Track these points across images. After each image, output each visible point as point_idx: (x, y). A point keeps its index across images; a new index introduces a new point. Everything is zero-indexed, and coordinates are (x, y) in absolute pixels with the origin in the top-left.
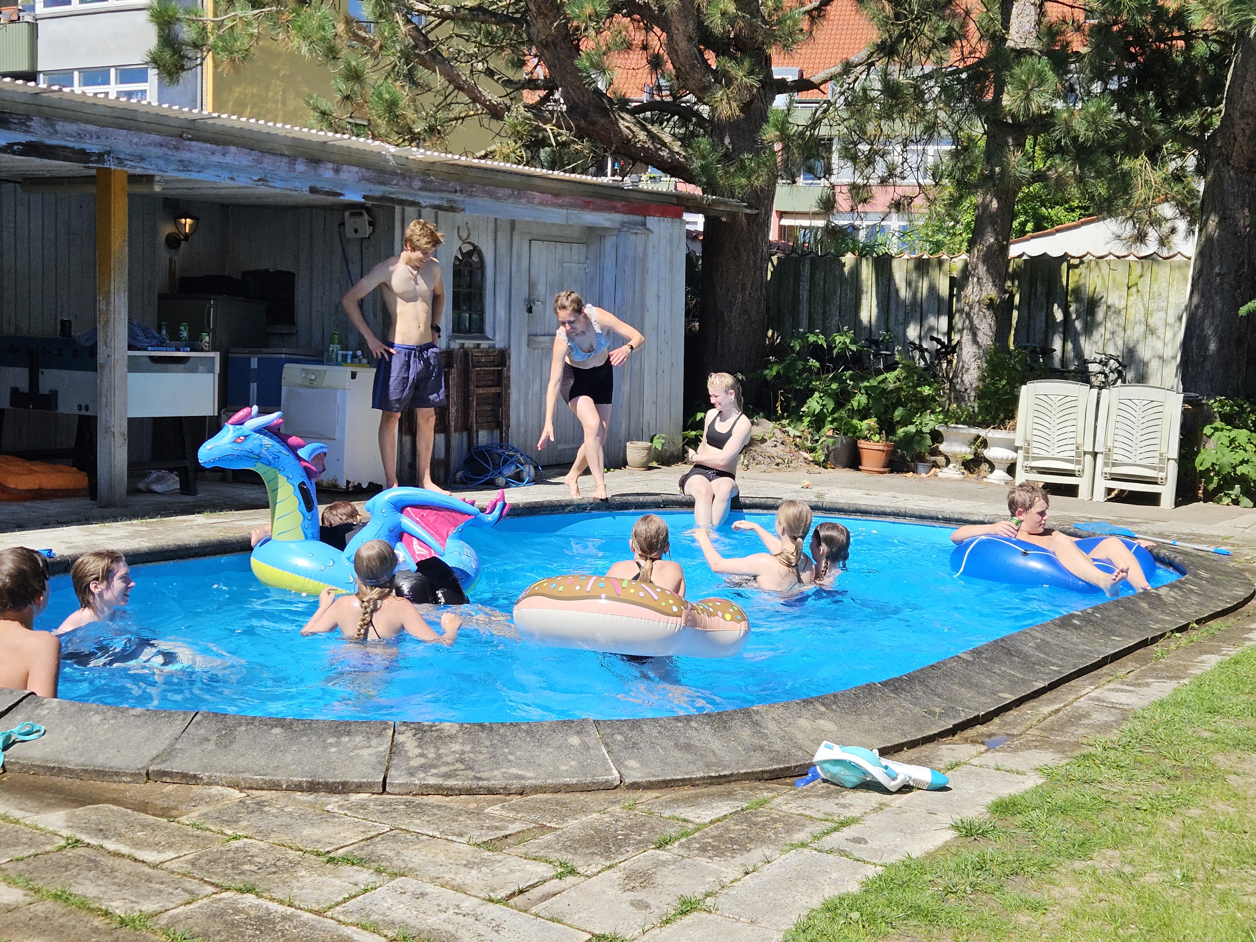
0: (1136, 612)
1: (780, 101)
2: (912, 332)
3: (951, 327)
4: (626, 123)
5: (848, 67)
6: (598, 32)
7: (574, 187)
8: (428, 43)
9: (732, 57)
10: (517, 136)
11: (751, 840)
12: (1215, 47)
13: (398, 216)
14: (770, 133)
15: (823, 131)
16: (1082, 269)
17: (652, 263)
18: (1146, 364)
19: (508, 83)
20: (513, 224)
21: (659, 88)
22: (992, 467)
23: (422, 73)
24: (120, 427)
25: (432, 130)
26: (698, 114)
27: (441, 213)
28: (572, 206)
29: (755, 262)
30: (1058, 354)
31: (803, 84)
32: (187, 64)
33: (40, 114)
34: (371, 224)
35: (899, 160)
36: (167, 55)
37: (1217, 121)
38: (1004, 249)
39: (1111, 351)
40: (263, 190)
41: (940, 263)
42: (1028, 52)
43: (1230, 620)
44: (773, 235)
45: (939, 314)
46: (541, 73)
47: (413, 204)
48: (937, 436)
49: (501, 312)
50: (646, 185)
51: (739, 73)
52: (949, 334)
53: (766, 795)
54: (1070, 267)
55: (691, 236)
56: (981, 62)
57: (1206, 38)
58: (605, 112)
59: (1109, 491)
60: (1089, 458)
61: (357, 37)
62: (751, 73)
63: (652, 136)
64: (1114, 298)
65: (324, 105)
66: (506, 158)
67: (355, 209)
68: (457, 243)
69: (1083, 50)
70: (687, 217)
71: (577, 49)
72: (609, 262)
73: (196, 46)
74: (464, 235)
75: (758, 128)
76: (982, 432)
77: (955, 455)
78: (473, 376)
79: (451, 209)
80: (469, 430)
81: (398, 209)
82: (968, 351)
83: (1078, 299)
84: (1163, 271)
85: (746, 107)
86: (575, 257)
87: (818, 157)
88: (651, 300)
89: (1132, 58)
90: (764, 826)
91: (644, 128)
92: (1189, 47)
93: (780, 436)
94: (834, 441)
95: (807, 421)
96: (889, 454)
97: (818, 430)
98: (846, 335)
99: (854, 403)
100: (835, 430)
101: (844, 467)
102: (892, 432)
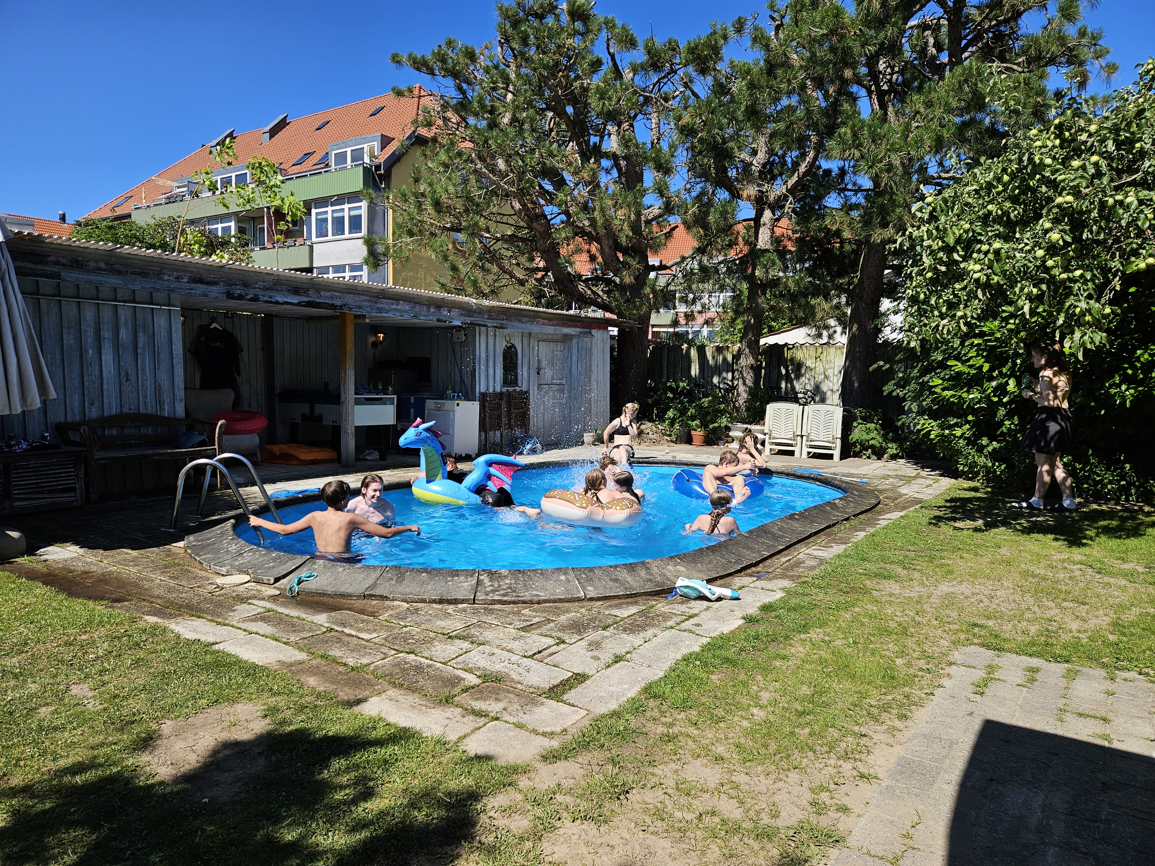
0: (825, 512)
1: (652, 275)
2: (715, 380)
3: (733, 377)
4: (581, 287)
5: (683, 259)
6: (568, 245)
7: (558, 316)
8: (490, 252)
9: (630, 256)
10: (532, 294)
11: (647, 625)
12: (854, 246)
13: (477, 332)
14: (647, 290)
15: (672, 288)
16: (794, 350)
17: (594, 351)
18: (825, 394)
19: (527, 269)
20: (530, 334)
21: (596, 270)
23: (488, 265)
24: (351, 430)
25: (493, 292)
26: (614, 282)
27: (497, 330)
28: (557, 325)
29: (642, 349)
30: (783, 390)
31: (662, 267)
32: (381, 263)
33: (313, 288)
34: (465, 335)
35: (707, 302)
36: (371, 259)
37: (856, 280)
38: (758, 342)
39: (808, 387)
40: (416, 321)
41: (728, 347)
42: (767, 251)
43: (869, 515)
44: (650, 337)
45: (728, 372)
46: (542, 264)
47: (484, 325)
48: (728, 429)
49: (525, 374)
50: (591, 315)
51: (634, 263)
52: (732, 381)
53: (654, 603)
54: (789, 349)
55: (612, 337)
56: (745, 256)
57: (850, 242)
58: (572, 282)
59: (809, 453)
60: (799, 438)
61: (457, 249)
62: (639, 263)
63: (593, 292)
64: (809, 363)
65: (442, 280)
66: (527, 304)
67: (458, 328)
68: (505, 343)
69: (793, 249)
70: (610, 328)
71: (559, 253)
72: (575, 351)
73: (385, 255)
74: (508, 340)
75: (642, 288)
76: (749, 426)
78: (513, 404)
79: (502, 328)
81: (477, 328)
82: (741, 388)
83: (792, 364)
84: (832, 350)
85: (636, 278)
86: (559, 349)
87: (671, 301)
88: (594, 368)
89: (816, 252)
91: (590, 289)
92: (842, 247)
93: (655, 429)
94: (680, 431)
95: (667, 422)
96: (706, 437)
97: (672, 426)
98: (684, 382)
99: (689, 413)
100: (680, 426)
101: (685, 443)
102: (707, 426)
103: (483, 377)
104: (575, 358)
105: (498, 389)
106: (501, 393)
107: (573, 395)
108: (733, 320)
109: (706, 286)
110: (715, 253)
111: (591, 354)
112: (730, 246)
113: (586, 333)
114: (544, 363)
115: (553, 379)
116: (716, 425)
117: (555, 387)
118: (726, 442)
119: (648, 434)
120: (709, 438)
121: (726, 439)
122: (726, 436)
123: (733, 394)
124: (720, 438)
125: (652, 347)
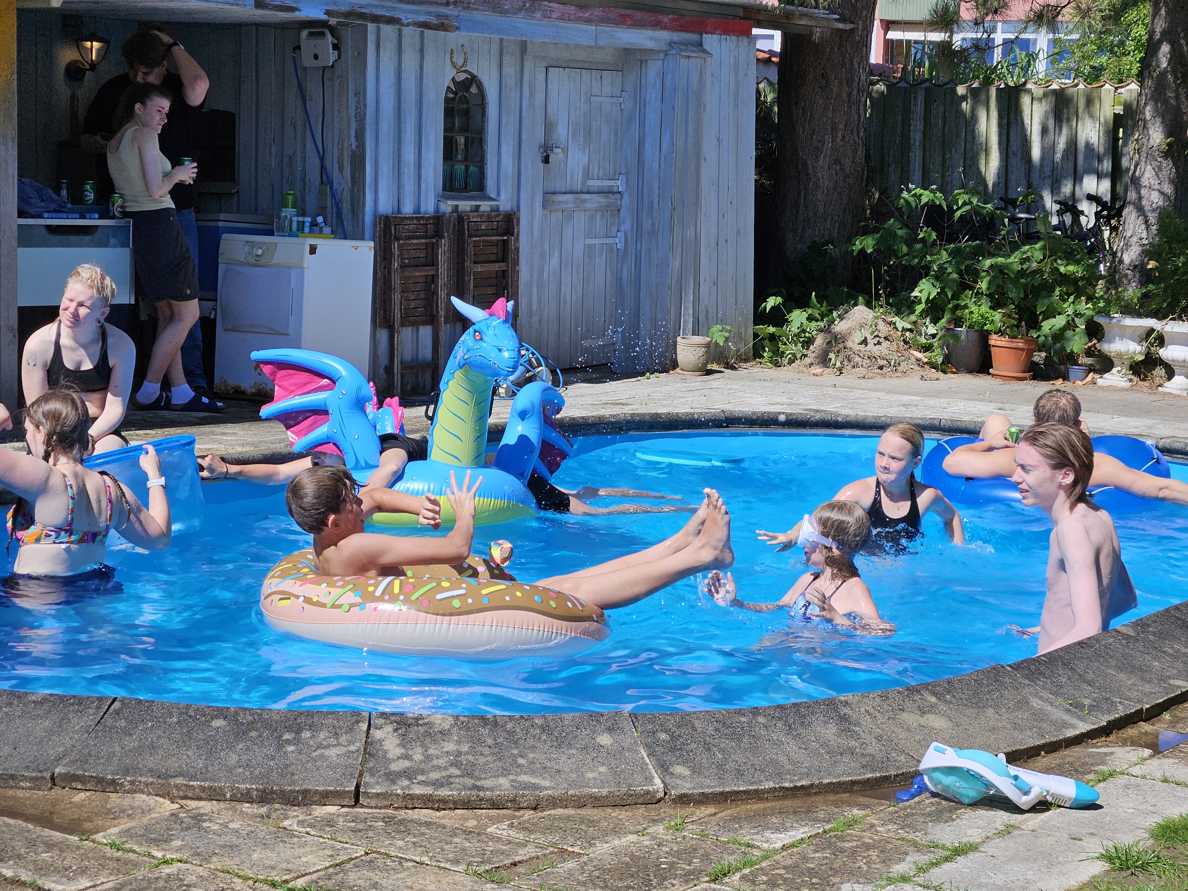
11: (836, 872)
13: (371, 37)
17: (711, 97)
20: (523, 47)
22: (1170, 373)
27: (428, 33)
28: (604, 21)
29: (850, 95)
34: (335, 47)
44: (874, 58)
47: (391, 21)
48: (1095, 331)
49: (508, 164)
55: (764, 58)
67: (317, 27)
68: (450, 72)
72: (653, 95)
74: (460, 62)
76: (1157, 325)
77: (1120, 355)
78: (470, 249)
79: (442, 27)
81: (371, 27)
86: (607, 89)
90: (853, 854)
93: (883, 329)
94: (956, 337)
95: (919, 308)
96: (1030, 354)
97: (935, 321)
98: (972, 192)
99: (983, 285)
100: (958, 322)
101: (970, 371)
102: (1034, 324)
103: (386, 168)
104: (652, 117)
105: (429, 207)
106: (438, 219)
107: (647, 224)
111: (700, 106)
113: (685, 44)
114: (562, 132)
115: (587, 175)
116: (1059, 321)
117: (595, 201)
118: (1091, 369)
119: (865, 342)
120: (1039, 357)
121: (1089, 361)
122: (1089, 353)
123: (1114, 229)
124: (1072, 359)
125: (881, 87)
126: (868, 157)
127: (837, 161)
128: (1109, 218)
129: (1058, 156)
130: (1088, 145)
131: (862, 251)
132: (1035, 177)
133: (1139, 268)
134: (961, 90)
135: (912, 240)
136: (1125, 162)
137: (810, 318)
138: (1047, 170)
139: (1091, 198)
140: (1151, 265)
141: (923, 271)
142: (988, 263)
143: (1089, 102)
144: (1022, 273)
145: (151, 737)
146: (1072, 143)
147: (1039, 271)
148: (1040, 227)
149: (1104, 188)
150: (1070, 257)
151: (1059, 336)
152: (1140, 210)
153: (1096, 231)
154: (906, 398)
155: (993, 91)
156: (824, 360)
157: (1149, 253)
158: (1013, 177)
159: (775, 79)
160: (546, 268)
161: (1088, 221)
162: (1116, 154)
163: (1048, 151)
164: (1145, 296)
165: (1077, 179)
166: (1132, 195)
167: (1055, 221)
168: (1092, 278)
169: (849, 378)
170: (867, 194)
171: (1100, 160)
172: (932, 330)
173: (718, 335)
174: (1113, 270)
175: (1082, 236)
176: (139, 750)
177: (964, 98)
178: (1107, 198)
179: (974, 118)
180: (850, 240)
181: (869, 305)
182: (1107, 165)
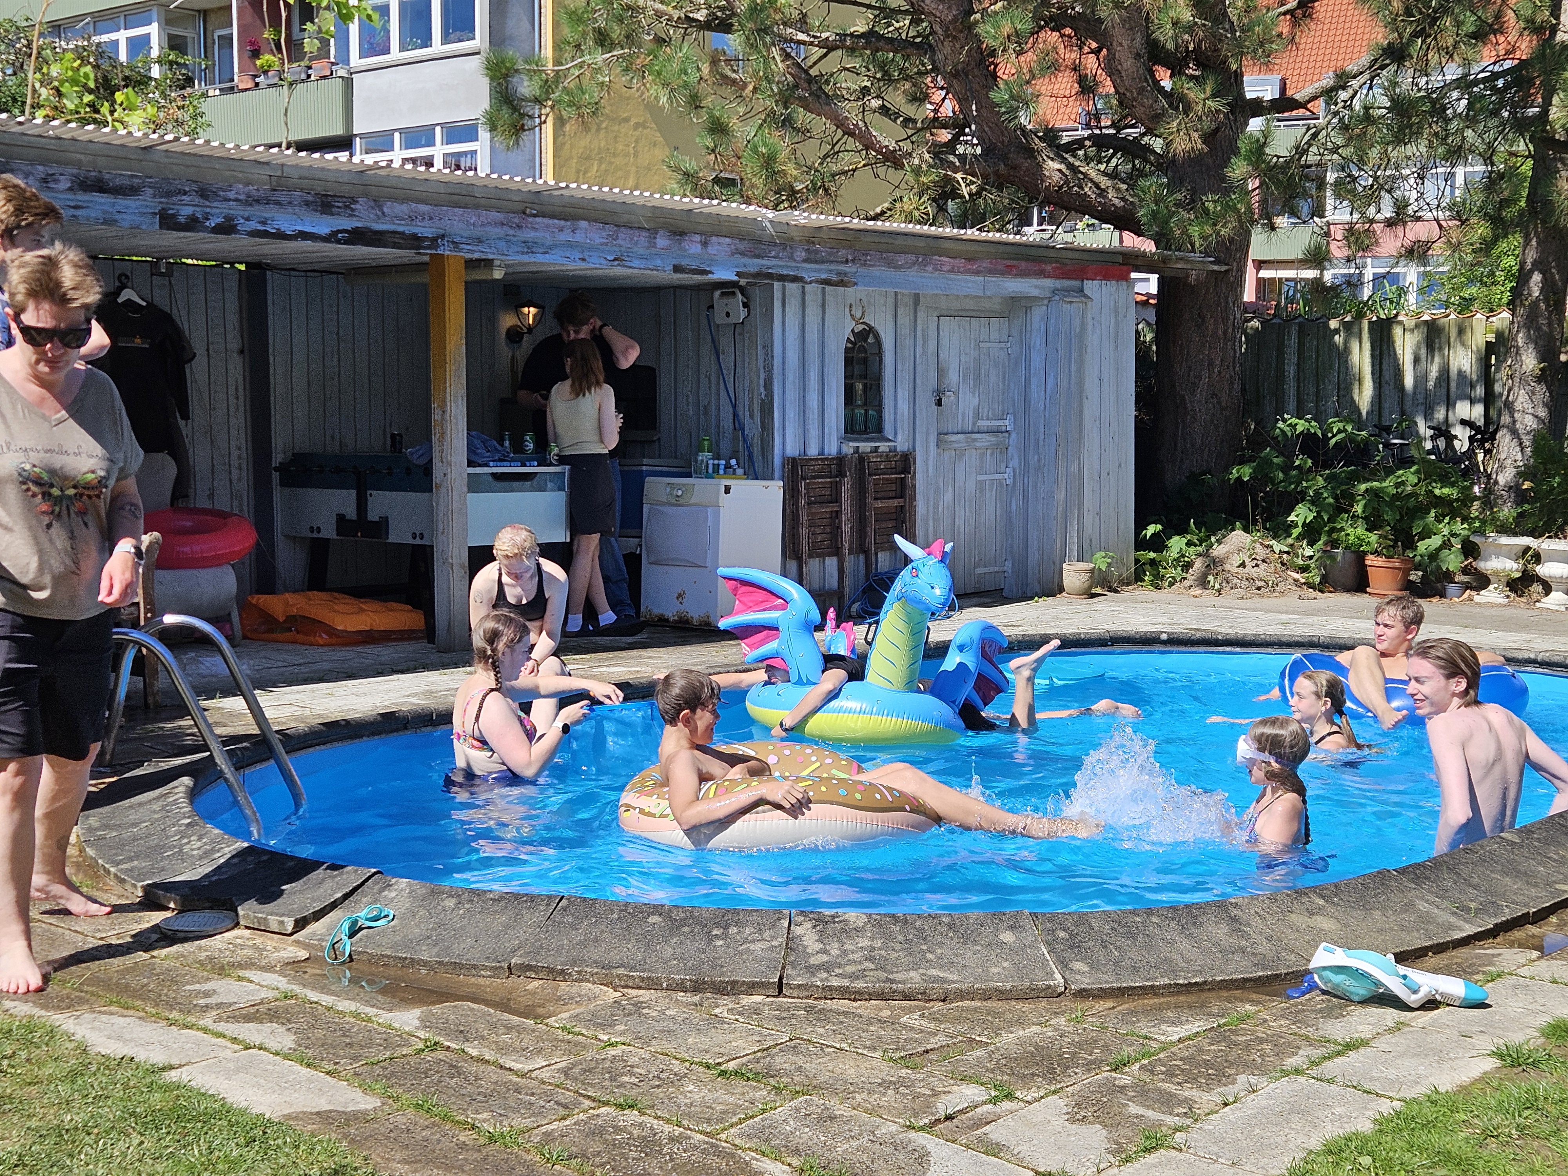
1: (1255, 126)
4: (1056, 165)
6: (1019, 53)
7: (992, 249)
8: (810, 81)
9: (1192, 76)
10: (923, 190)
11: (1231, 1064)
13: (777, 295)
14: (1241, 168)
17: (1092, 339)
19: (908, 123)
20: (917, 299)
25: (818, 188)
26: (1148, 149)
27: (829, 289)
28: (991, 272)
29: (1225, 332)
31: (1286, 102)
34: (745, 305)
40: (618, 271)
44: (1249, 297)
46: (949, 108)
47: (796, 279)
48: (1471, 550)
49: (904, 407)
50: (1082, 240)
51: (1200, 95)
53: (1249, 1008)
55: (1142, 301)
58: (1027, 152)
62: (1215, 95)
65: (686, 163)
66: (908, 218)
67: (729, 288)
68: (850, 324)
71: (994, 76)
72: (1038, 339)
74: (858, 316)
75: (1225, 163)
77: (1495, 573)
78: (871, 486)
79: (842, 283)
80: (866, 552)
81: (777, 286)
85: (1209, 138)
86: (995, 335)
88: (1091, 385)
90: (1247, 1047)
93: (1261, 552)
94: (1333, 558)
95: (1296, 532)
96: (1406, 573)
97: (1311, 544)
98: (1347, 420)
99: (1359, 509)
100: (1335, 544)
101: (1347, 591)
102: (1410, 544)
103: (792, 414)
104: (1037, 361)
105: (830, 448)
106: (839, 459)
107: (1033, 459)
108: (1487, 247)
109: (1410, 150)
110: (1433, 57)
112: (1480, 35)
113: (1069, 291)
114: (954, 376)
115: (978, 416)
116: (1435, 542)
117: (986, 440)
118: (1467, 586)
119: (1243, 565)
120: (1415, 576)
121: (1466, 579)
122: (1465, 571)
123: (1488, 452)
124: (1448, 576)
125: (1255, 323)
126: (1243, 390)
127: (1214, 395)
128: (1482, 442)
129: (1431, 384)
130: (1460, 373)
131: (1239, 479)
132: (1408, 404)
133: (1514, 488)
134: (1333, 324)
135: (1287, 467)
136: (1497, 388)
137: (1189, 544)
138: (1421, 398)
139: (1463, 422)
140: (1526, 485)
141: (1300, 497)
142: (1363, 487)
143: (1461, 331)
144: (1396, 497)
145: (595, 932)
146: (1445, 372)
147: (1414, 494)
148: (1414, 452)
149: (1477, 413)
150: (1445, 480)
151: (1434, 556)
152: (1514, 432)
153: (1470, 454)
154: (1285, 617)
155: (1365, 324)
156: (1203, 582)
157: (1522, 475)
158: (1386, 405)
159: (1153, 319)
160: (941, 503)
161: (1462, 445)
162: (1488, 380)
163: (1421, 379)
164: (1521, 515)
165: (1450, 405)
166: (1505, 419)
167: (1428, 445)
168: (1467, 499)
169: (1228, 598)
170: (1244, 425)
171: (1473, 386)
172: (1308, 552)
173: (1101, 561)
174: (1488, 491)
175: (1457, 459)
176: (584, 944)
177: (1337, 331)
178: (1481, 423)
179: (1347, 349)
180: (1227, 470)
181: (1246, 530)
182: (1480, 391)
